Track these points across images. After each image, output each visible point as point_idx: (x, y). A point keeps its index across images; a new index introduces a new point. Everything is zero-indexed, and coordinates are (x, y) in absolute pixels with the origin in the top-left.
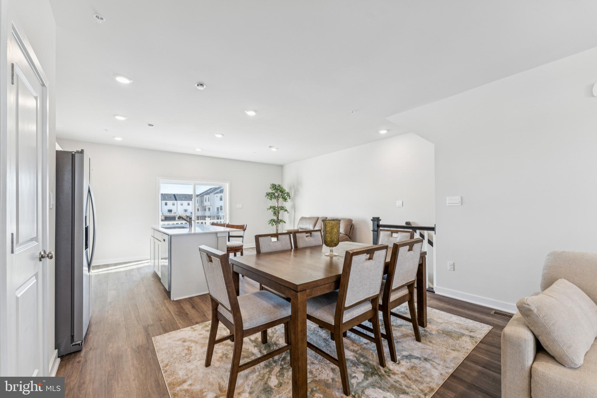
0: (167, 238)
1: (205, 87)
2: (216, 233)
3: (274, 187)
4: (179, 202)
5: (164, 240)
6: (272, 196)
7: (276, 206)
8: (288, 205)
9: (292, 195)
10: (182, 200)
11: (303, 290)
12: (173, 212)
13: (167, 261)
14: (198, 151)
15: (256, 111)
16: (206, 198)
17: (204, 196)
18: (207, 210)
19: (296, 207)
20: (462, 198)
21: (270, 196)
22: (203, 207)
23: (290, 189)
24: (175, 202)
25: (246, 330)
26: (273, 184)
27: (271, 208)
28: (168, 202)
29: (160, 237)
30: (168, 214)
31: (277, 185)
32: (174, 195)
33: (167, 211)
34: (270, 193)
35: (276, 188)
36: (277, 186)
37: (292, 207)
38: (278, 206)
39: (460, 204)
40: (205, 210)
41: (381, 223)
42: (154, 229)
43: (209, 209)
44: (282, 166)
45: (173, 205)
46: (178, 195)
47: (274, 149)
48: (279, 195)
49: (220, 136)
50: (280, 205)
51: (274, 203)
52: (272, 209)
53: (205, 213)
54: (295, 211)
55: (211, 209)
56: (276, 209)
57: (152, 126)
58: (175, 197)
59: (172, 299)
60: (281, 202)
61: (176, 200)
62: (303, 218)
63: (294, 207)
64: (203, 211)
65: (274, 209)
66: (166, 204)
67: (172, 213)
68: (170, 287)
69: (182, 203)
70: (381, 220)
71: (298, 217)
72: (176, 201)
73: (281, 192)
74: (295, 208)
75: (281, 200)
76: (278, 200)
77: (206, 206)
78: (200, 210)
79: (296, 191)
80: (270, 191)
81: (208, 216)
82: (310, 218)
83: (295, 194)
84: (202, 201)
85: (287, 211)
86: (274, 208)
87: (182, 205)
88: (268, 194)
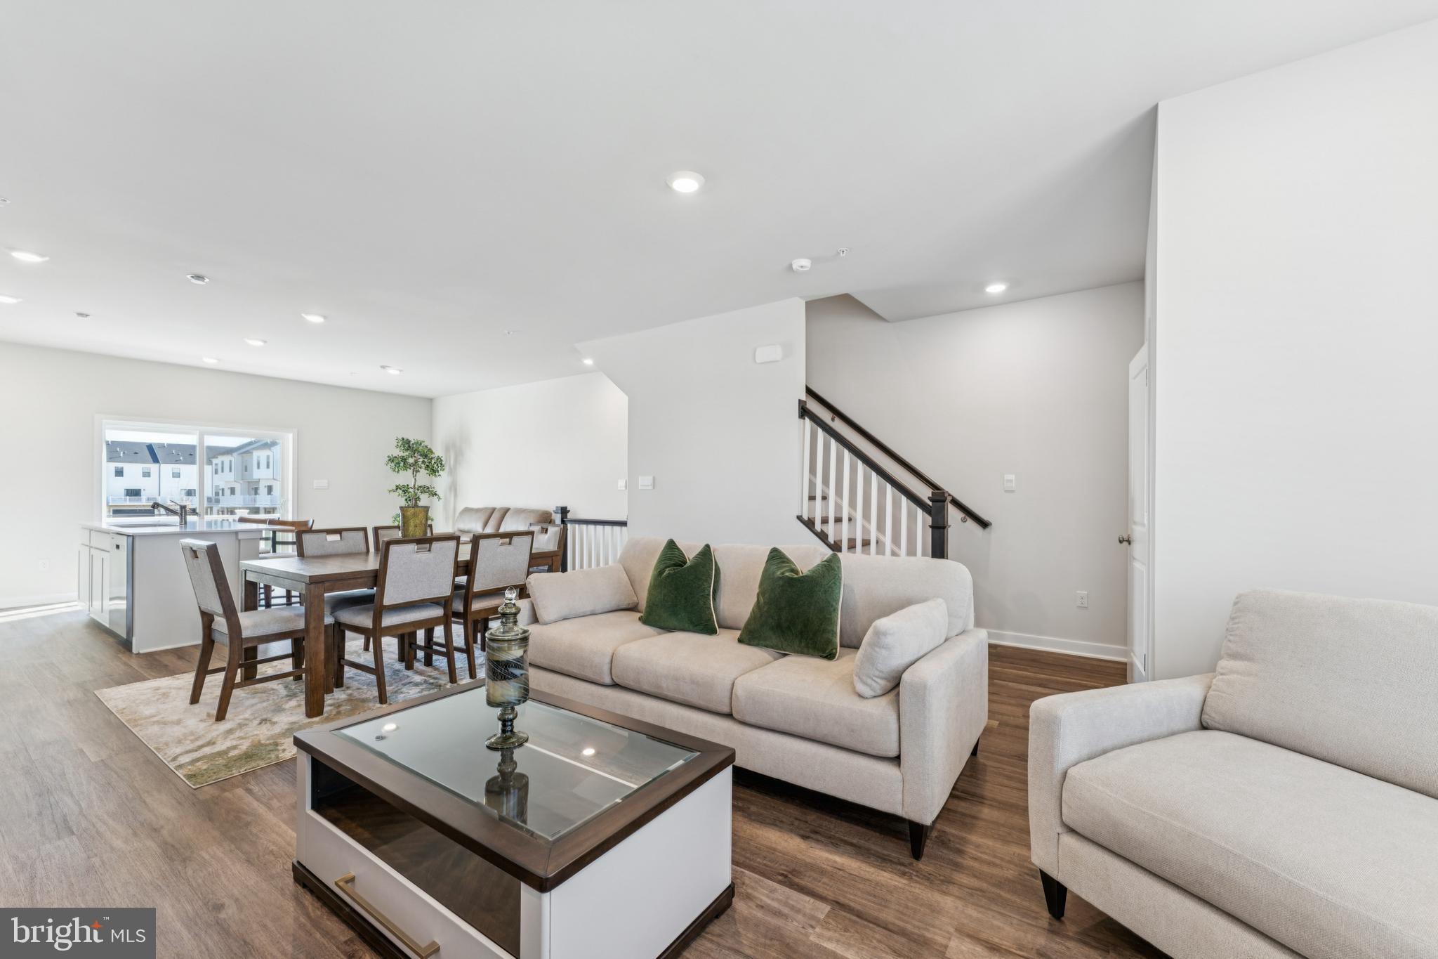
0: (123, 542)
1: (207, 280)
2: (236, 533)
3: (406, 444)
4: (167, 469)
5: (118, 547)
6: (399, 463)
7: (412, 486)
8: (441, 483)
9: (449, 461)
10: (177, 462)
11: (320, 582)
12: (144, 496)
13: (125, 602)
14: (210, 362)
15: (325, 317)
16: (258, 457)
17: (252, 453)
18: (263, 490)
19: (458, 487)
20: (654, 479)
21: (398, 463)
22: (249, 482)
23: (447, 450)
24: (153, 467)
25: (245, 638)
26: (403, 439)
27: (397, 489)
28: (127, 467)
29: (107, 543)
30: (128, 503)
31: (413, 442)
32: (150, 448)
33: (123, 492)
34: (396, 457)
35: (409, 447)
36: (411, 443)
37: (450, 488)
38: (414, 485)
39: (651, 488)
40: (256, 491)
41: (570, 516)
42: (91, 530)
43: (270, 489)
44: (430, 401)
45: (147, 474)
46: (161, 446)
47: (392, 372)
48: (416, 462)
49: (260, 344)
50: (419, 483)
51: (405, 477)
52: (400, 492)
53: (255, 501)
54: (456, 495)
55: (274, 488)
56: (411, 490)
57: (87, 315)
58: (153, 453)
59: (135, 650)
60: (423, 478)
61: (156, 460)
62: (467, 510)
63: (454, 488)
64: (249, 494)
65: (405, 492)
66: (119, 473)
67: (140, 500)
68: (130, 631)
69: (175, 471)
70: (569, 511)
71: (460, 507)
72: (156, 466)
73: (421, 455)
74: (456, 490)
75: (423, 473)
76: (416, 471)
77: (258, 482)
78: (238, 491)
79: (459, 454)
80: (399, 453)
81: (265, 509)
82: (478, 510)
83: (456, 460)
84: (246, 468)
85: (436, 495)
86: (405, 489)
87: (176, 475)
88: (391, 460)
